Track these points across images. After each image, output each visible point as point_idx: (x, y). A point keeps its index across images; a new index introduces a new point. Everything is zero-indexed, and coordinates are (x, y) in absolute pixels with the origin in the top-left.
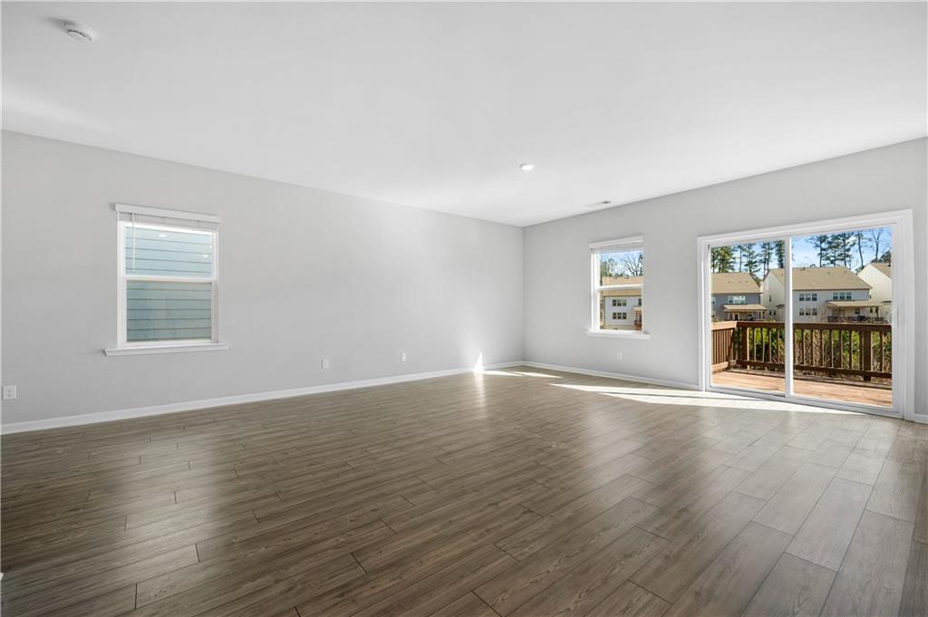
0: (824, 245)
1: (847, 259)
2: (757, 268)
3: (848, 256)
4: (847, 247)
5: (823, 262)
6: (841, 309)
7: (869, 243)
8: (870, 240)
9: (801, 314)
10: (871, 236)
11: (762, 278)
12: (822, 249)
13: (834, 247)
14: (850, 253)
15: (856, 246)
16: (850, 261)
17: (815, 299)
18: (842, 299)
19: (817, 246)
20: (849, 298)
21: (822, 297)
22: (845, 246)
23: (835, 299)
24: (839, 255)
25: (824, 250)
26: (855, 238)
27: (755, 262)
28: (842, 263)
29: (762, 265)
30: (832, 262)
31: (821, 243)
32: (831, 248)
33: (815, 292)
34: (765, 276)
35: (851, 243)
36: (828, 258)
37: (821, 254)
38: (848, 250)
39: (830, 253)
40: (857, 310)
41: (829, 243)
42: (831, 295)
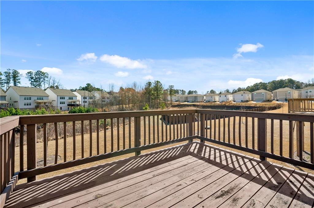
0: (32, 80)
1: (40, 86)
2: (3, 85)
3: (40, 85)
4: (40, 82)
5: (32, 86)
6: (40, 103)
7: (47, 82)
8: (47, 81)
9: (25, 105)
10: (47, 80)
11: (5, 90)
12: (32, 82)
13: (36, 81)
14: (41, 84)
15: (43, 82)
16: (41, 87)
17: (30, 99)
18: (40, 99)
19: (30, 80)
20: (42, 99)
21: (33, 98)
22: (40, 81)
23: (38, 99)
24: (37, 85)
25: (33, 82)
26: (43, 79)
27: (2, 83)
28: (38, 87)
29: (6, 85)
30: (35, 87)
31: (31, 79)
32: (35, 81)
33: (30, 97)
34: (7, 90)
35: (42, 81)
36: (34, 85)
37: (31, 83)
38: (41, 83)
39: (35, 83)
40: (45, 103)
41: (34, 80)
42: (36, 98)
